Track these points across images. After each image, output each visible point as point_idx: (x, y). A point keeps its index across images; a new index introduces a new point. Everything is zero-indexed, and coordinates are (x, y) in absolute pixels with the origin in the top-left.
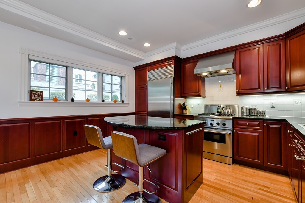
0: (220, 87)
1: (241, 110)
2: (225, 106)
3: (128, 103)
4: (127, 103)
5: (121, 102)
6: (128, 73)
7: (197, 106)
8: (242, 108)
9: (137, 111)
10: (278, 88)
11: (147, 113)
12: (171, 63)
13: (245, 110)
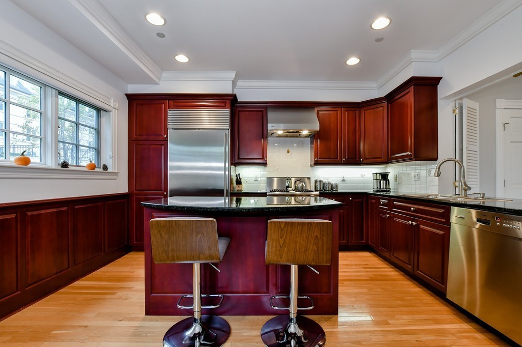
0: (288, 152)
1: (314, 185)
2: (298, 179)
3: (116, 171)
4: (114, 171)
5: (101, 170)
6: (117, 105)
7: (254, 179)
8: (316, 181)
9: (136, 190)
10: (354, 159)
11: (165, 193)
12: (223, 104)
13: (318, 184)
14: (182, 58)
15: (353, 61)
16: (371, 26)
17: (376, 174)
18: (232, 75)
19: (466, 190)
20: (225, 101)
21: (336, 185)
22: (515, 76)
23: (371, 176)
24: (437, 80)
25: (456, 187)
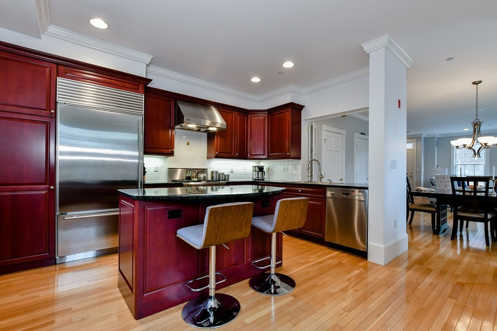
0: (188, 144)
1: (211, 175)
7: (154, 170)
8: (212, 172)
10: (243, 155)
11: (52, 187)
12: (136, 87)
13: (214, 175)
14: (98, 23)
15: (256, 80)
16: (282, 65)
17: (255, 167)
18: (148, 58)
19: (321, 178)
20: (139, 84)
21: (228, 175)
22: (342, 116)
23: (251, 168)
24: (302, 107)
25: (309, 176)
